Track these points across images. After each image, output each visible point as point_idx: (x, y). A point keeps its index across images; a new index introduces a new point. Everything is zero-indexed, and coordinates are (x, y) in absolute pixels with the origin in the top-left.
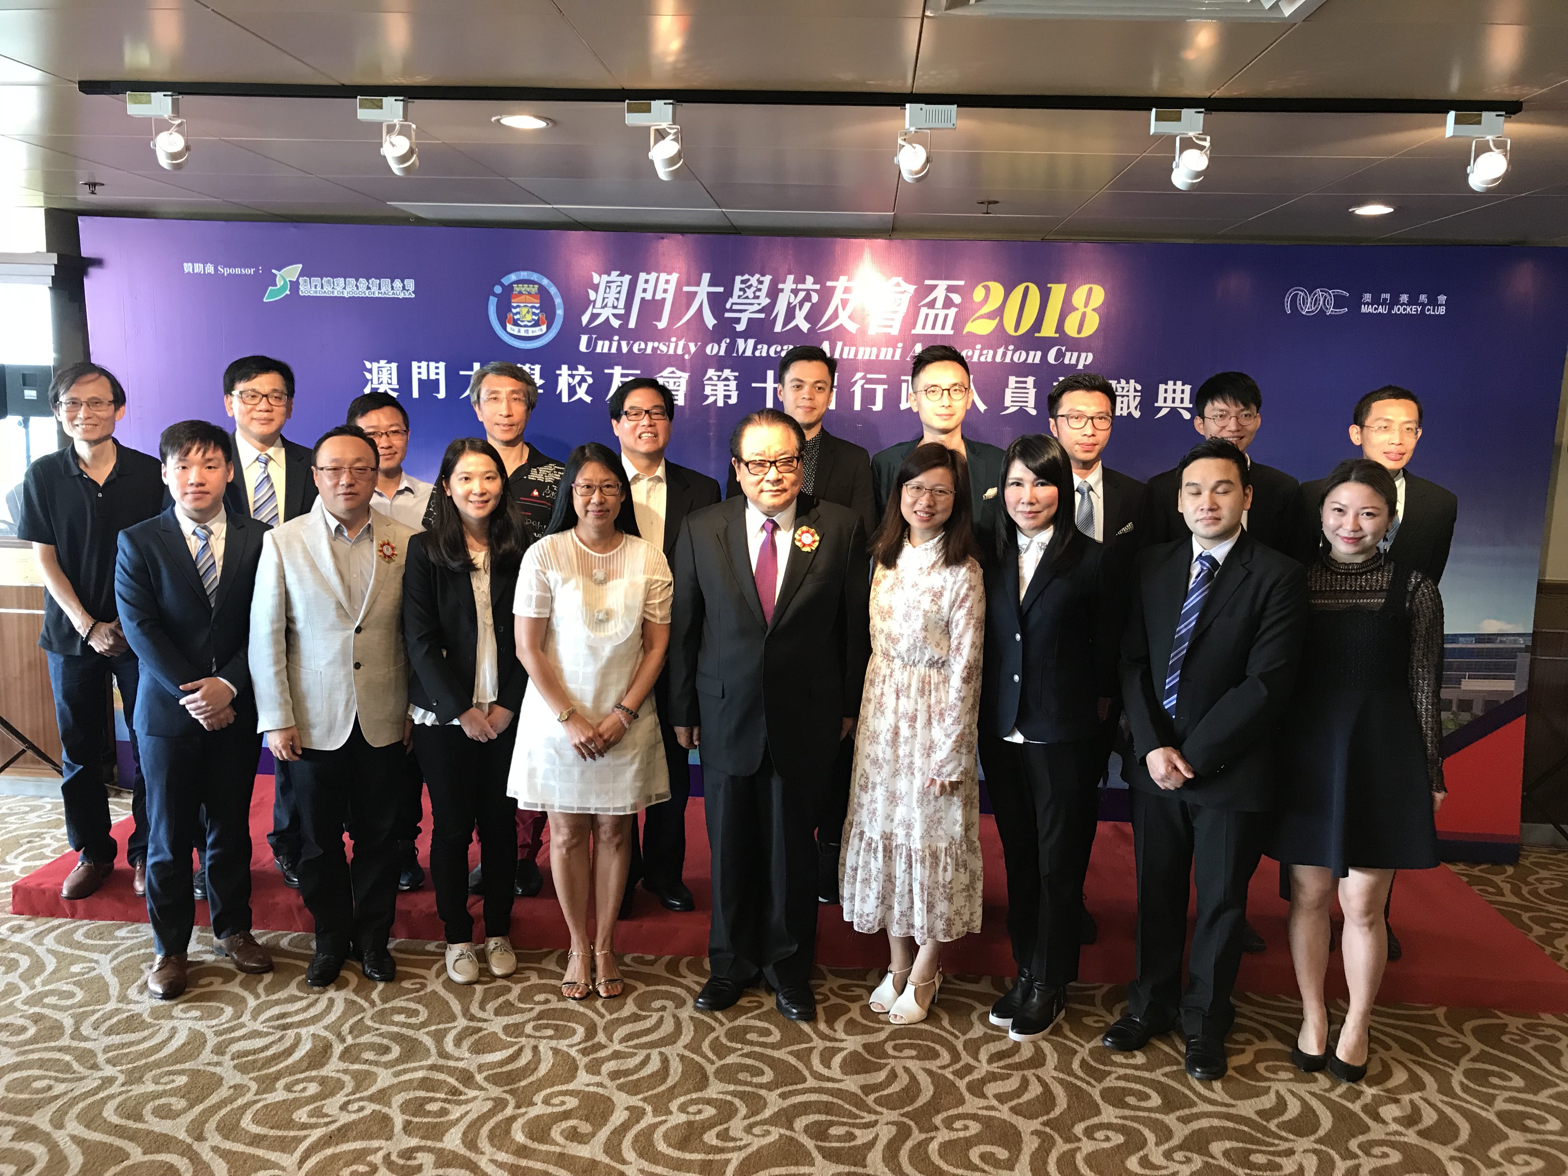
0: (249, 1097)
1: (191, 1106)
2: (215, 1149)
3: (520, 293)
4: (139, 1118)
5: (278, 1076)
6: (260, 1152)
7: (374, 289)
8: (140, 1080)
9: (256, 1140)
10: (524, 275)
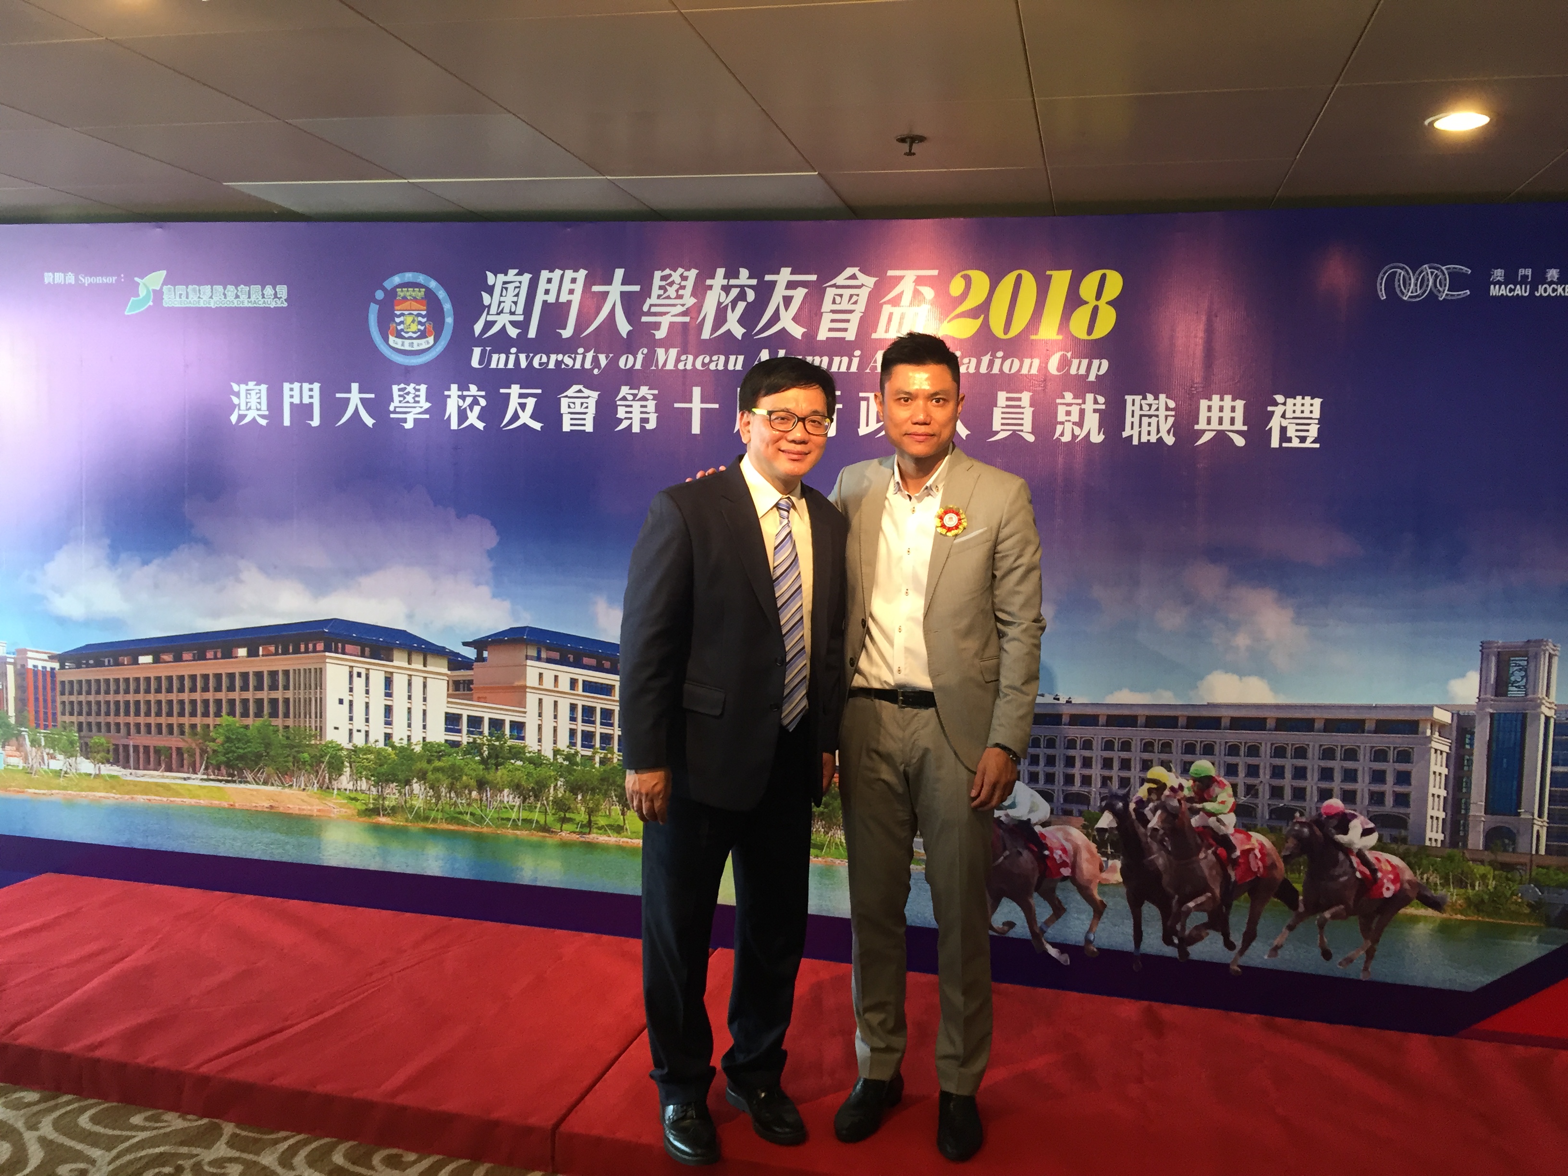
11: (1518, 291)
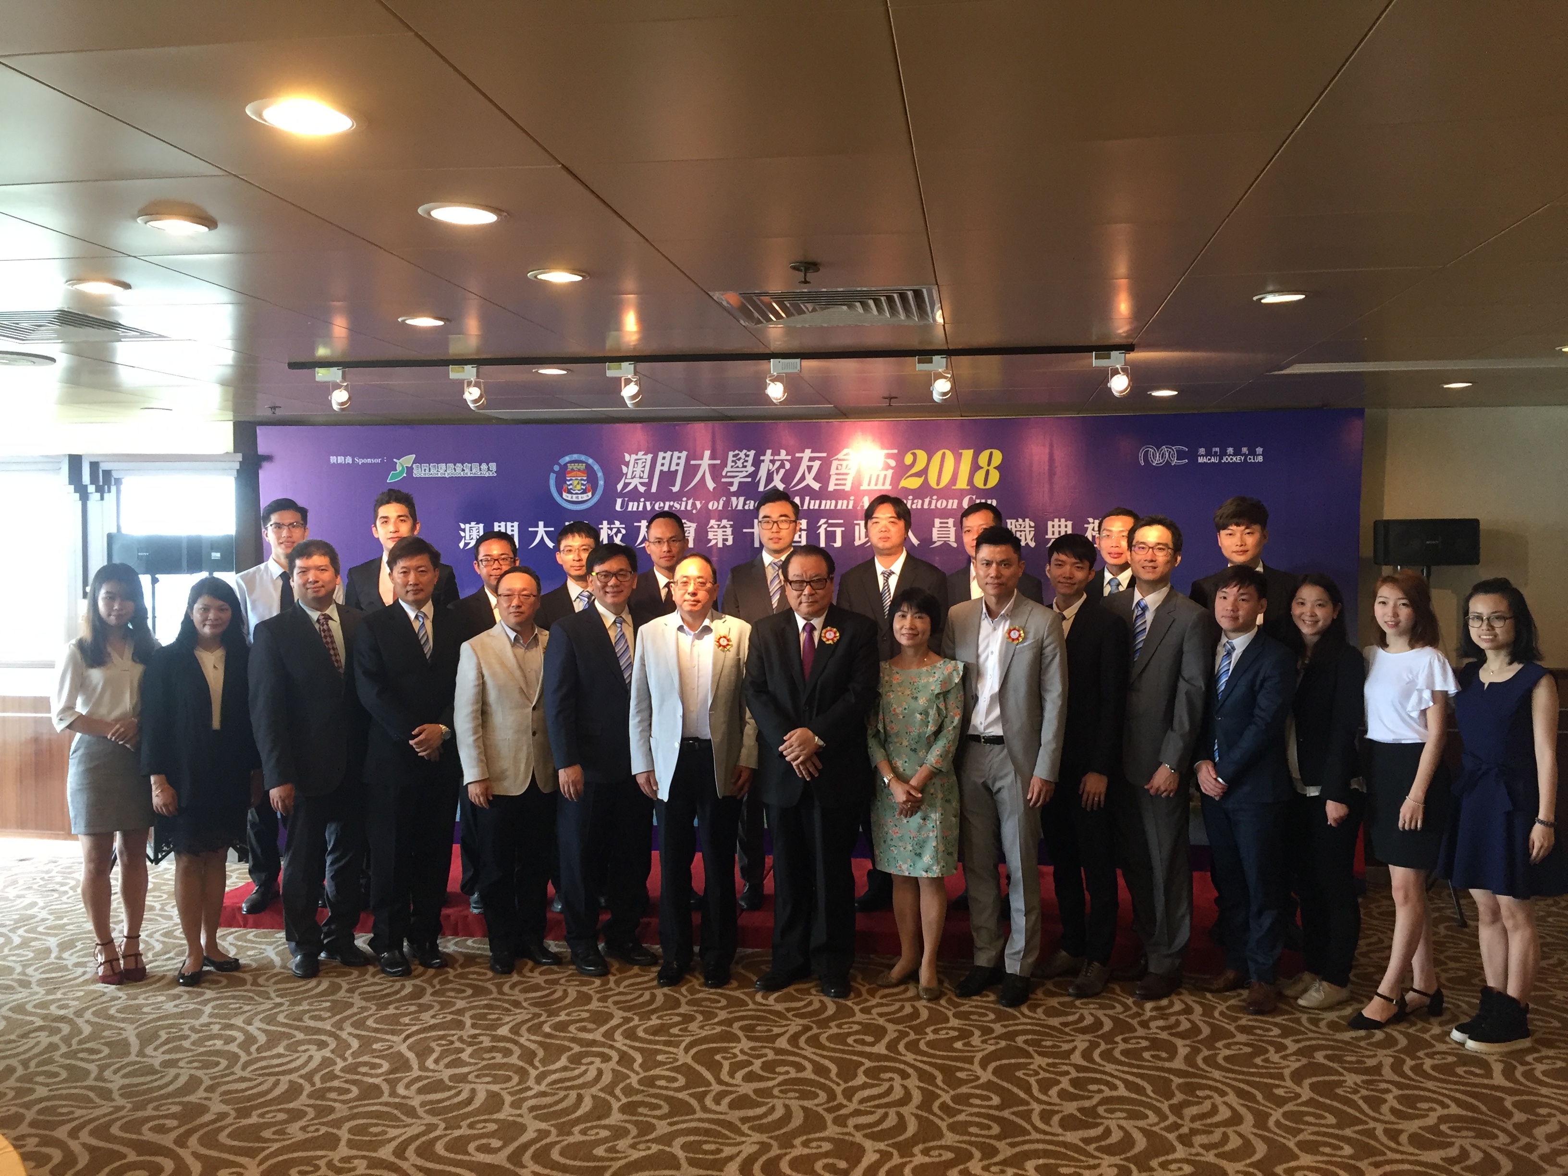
0: (371, 1012)
1: (334, 1015)
2: (349, 1034)
3: (573, 470)
4: (301, 1020)
5: (390, 1003)
6: (378, 1035)
7: (467, 471)
8: (300, 1004)
9: (377, 1030)
10: (575, 457)
11: (1214, 460)
